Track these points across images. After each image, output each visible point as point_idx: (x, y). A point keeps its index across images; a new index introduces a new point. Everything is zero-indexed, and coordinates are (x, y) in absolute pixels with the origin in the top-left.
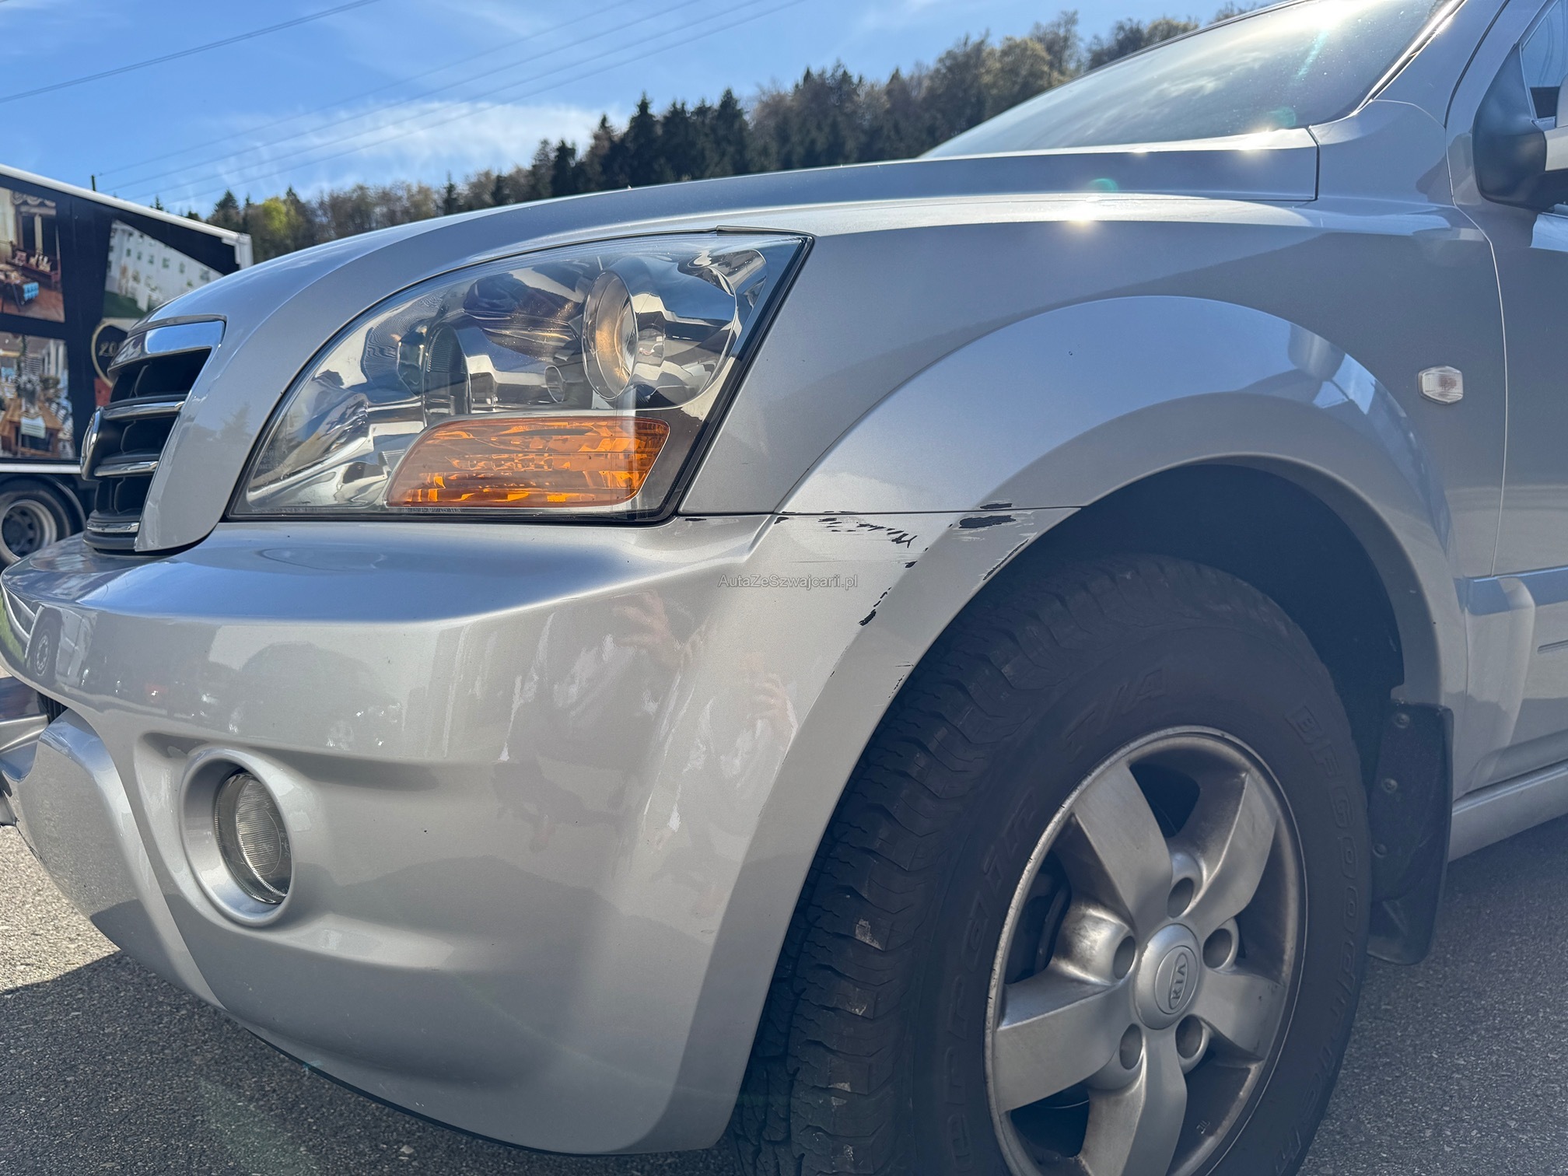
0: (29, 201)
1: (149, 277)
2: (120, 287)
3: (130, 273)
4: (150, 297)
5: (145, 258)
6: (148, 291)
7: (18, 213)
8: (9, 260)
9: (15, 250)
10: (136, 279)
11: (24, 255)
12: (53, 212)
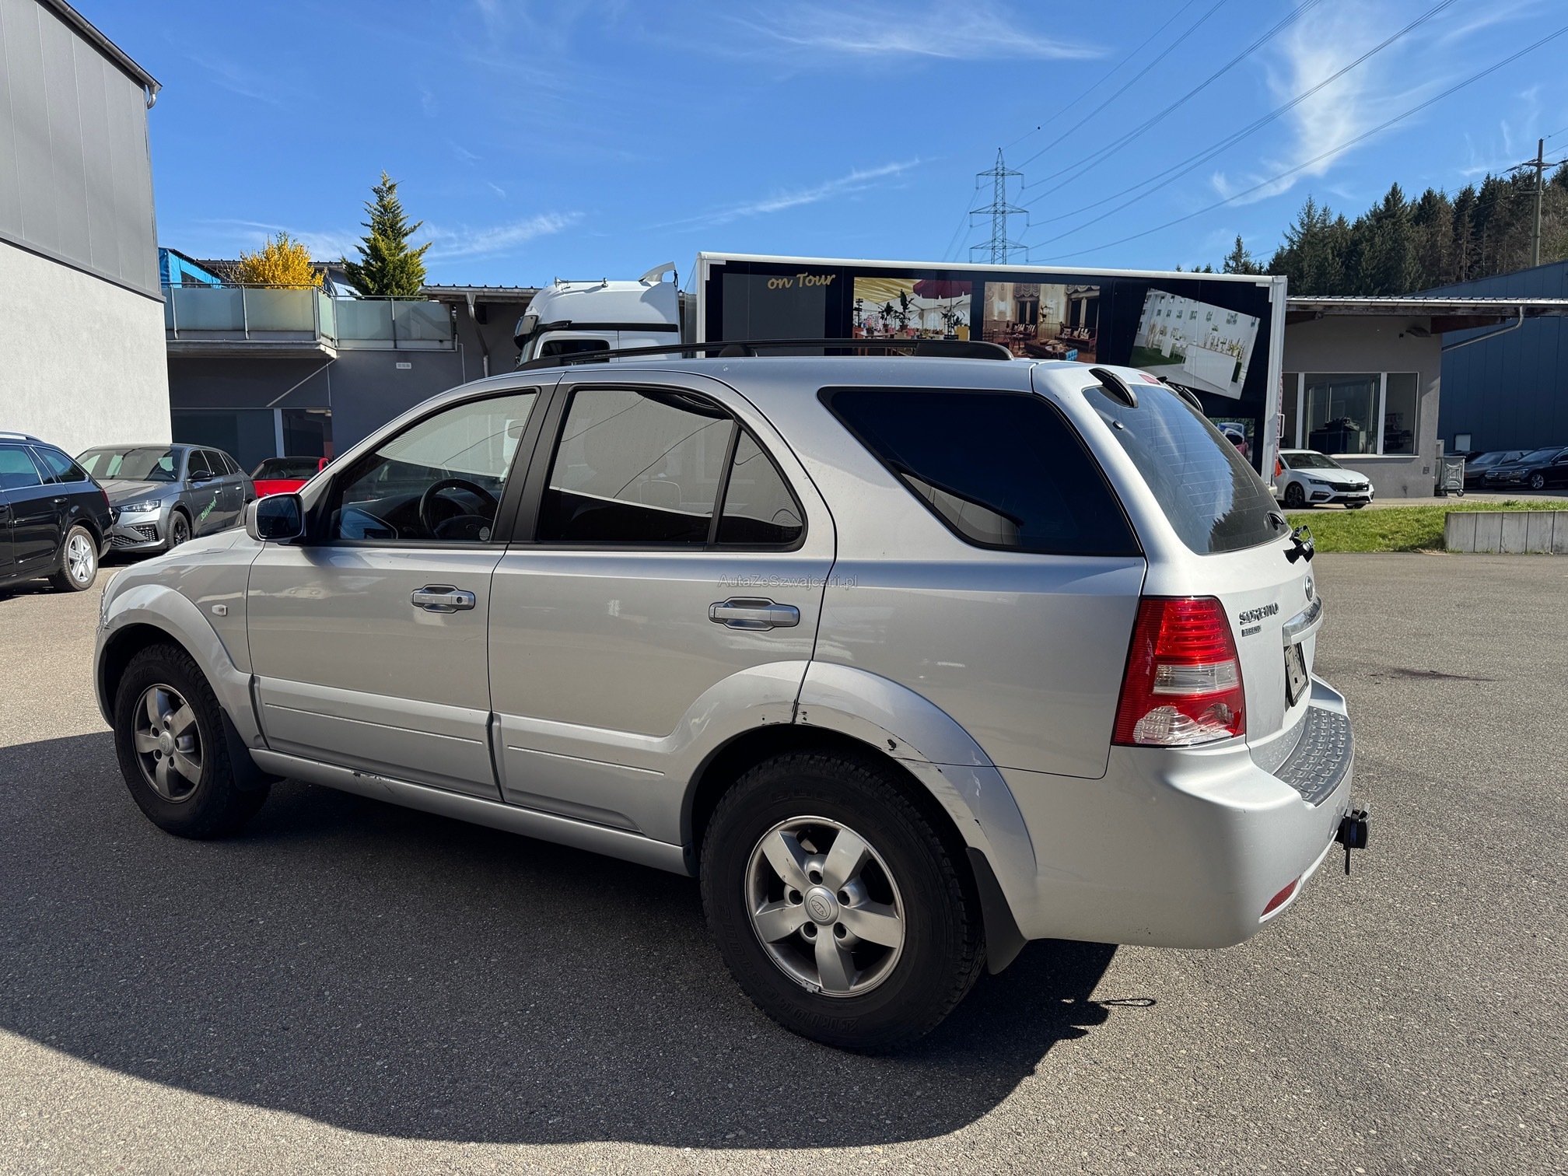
0: (1079, 290)
1: (1175, 329)
2: (1147, 342)
3: (1158, 330)
4: (1174, 345)
5: (1174, 314)
6: (1174, 341)
7: (1069, 299)
8: (1057, 336)
9: (1063, 327)
10: (1163, 333)
11: (1070, 330)
12: (1097, 293)
